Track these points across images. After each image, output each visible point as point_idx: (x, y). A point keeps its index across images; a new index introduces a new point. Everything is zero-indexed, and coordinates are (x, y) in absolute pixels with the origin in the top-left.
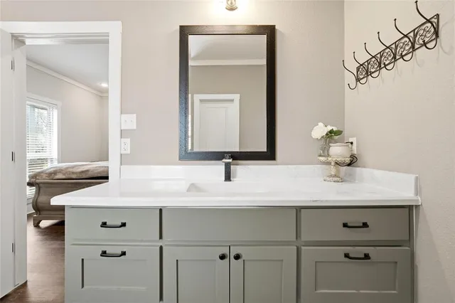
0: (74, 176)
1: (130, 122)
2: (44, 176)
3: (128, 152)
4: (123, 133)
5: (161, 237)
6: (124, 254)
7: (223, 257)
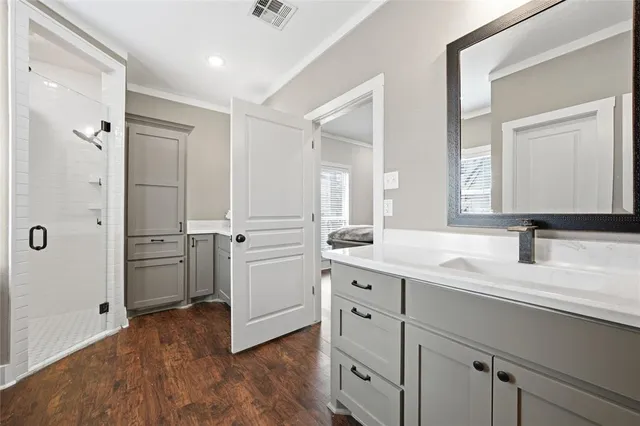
0: (357, 239)
1: (392, 180)
2: (337, 236)
3: (391, 214)
4: (386, 194)
5: (403, 311)
6: (369, 317)
7: (480, 367)
